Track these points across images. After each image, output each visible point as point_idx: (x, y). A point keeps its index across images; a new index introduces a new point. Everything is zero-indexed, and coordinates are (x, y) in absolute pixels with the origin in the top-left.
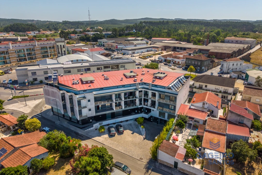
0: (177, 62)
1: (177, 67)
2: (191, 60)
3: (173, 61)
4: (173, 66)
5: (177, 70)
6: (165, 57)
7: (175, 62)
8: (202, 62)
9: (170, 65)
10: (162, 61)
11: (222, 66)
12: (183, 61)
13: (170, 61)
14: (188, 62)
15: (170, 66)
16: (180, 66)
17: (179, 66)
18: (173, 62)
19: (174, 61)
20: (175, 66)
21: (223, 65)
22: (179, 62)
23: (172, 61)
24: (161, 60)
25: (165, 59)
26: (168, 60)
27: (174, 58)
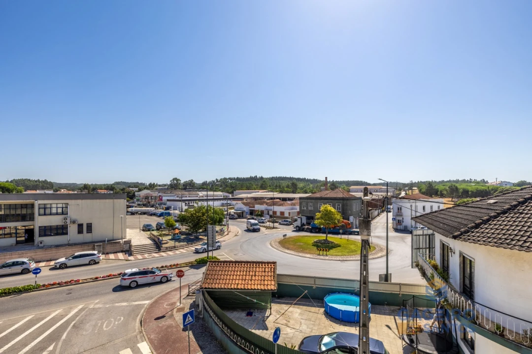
0: (278, 214)
1: (280, 224)
2: (313, 201)
3: (268, 212)
4: (268, 223)
5: (279, 229)
6: (252, 206)
7: (275, 213)
8: (345, 202)
9: (262, 221)
10: (245, 214)
11: (398, 214)
12: (292, 209)
13: (262, 212)
14: (307, 208)
15: (263, 223)
16: (287, 221)
17: (285, 221)
18: (268, 214)
19: (271, 213)
20: (274, 222)
21: (400, 209)
22: (282, 213)
23: (266, 212)
24: (242, 213)
25: (250, 210)
26: (257, 211)
27: (270, 205)
